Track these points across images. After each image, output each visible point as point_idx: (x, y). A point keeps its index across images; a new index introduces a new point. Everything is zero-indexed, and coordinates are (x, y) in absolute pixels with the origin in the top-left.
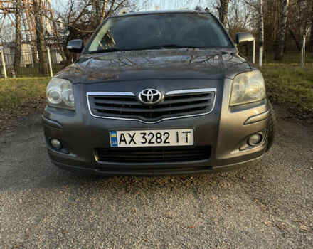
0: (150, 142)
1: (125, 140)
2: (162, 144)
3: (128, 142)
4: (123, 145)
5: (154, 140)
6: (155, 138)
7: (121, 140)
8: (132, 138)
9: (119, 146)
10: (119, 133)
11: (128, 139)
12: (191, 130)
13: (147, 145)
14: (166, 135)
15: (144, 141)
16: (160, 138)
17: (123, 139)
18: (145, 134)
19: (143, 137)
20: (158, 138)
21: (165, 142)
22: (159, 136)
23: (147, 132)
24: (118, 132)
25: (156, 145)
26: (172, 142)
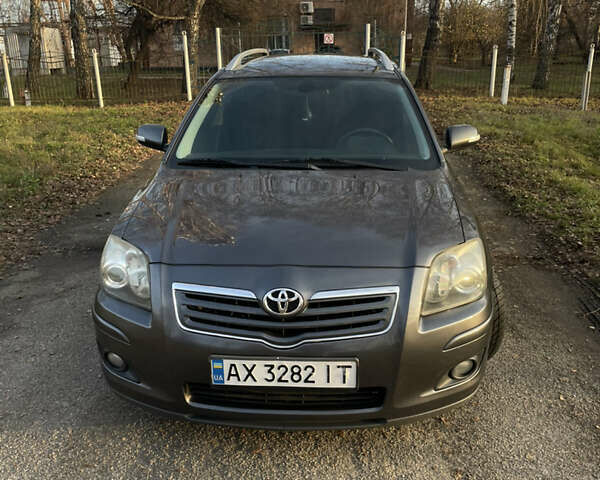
0: (280, 380)
1: (237, 375)
2: (301, 384)
3: (242, 377)
4: (233, 381)
5: (287, 377)
6: (289, 373)
7: (230, 375)
8: (250, 372)
9: (227, 383)
10: (227, 363)
11: (243, 373)
12: (353, 364)
13: (275, 384)
14: (310, 370)
15: (270, 377)
16: (298, 373)
17: (233, 372)
18: (272, 367)
19: (269, 371)
20: (294, 374)
21: (306, 381)
22: (296, 370)
23: (276, 363)
24: (224, 361)
25: (291, 384)
26: (319, 382)
